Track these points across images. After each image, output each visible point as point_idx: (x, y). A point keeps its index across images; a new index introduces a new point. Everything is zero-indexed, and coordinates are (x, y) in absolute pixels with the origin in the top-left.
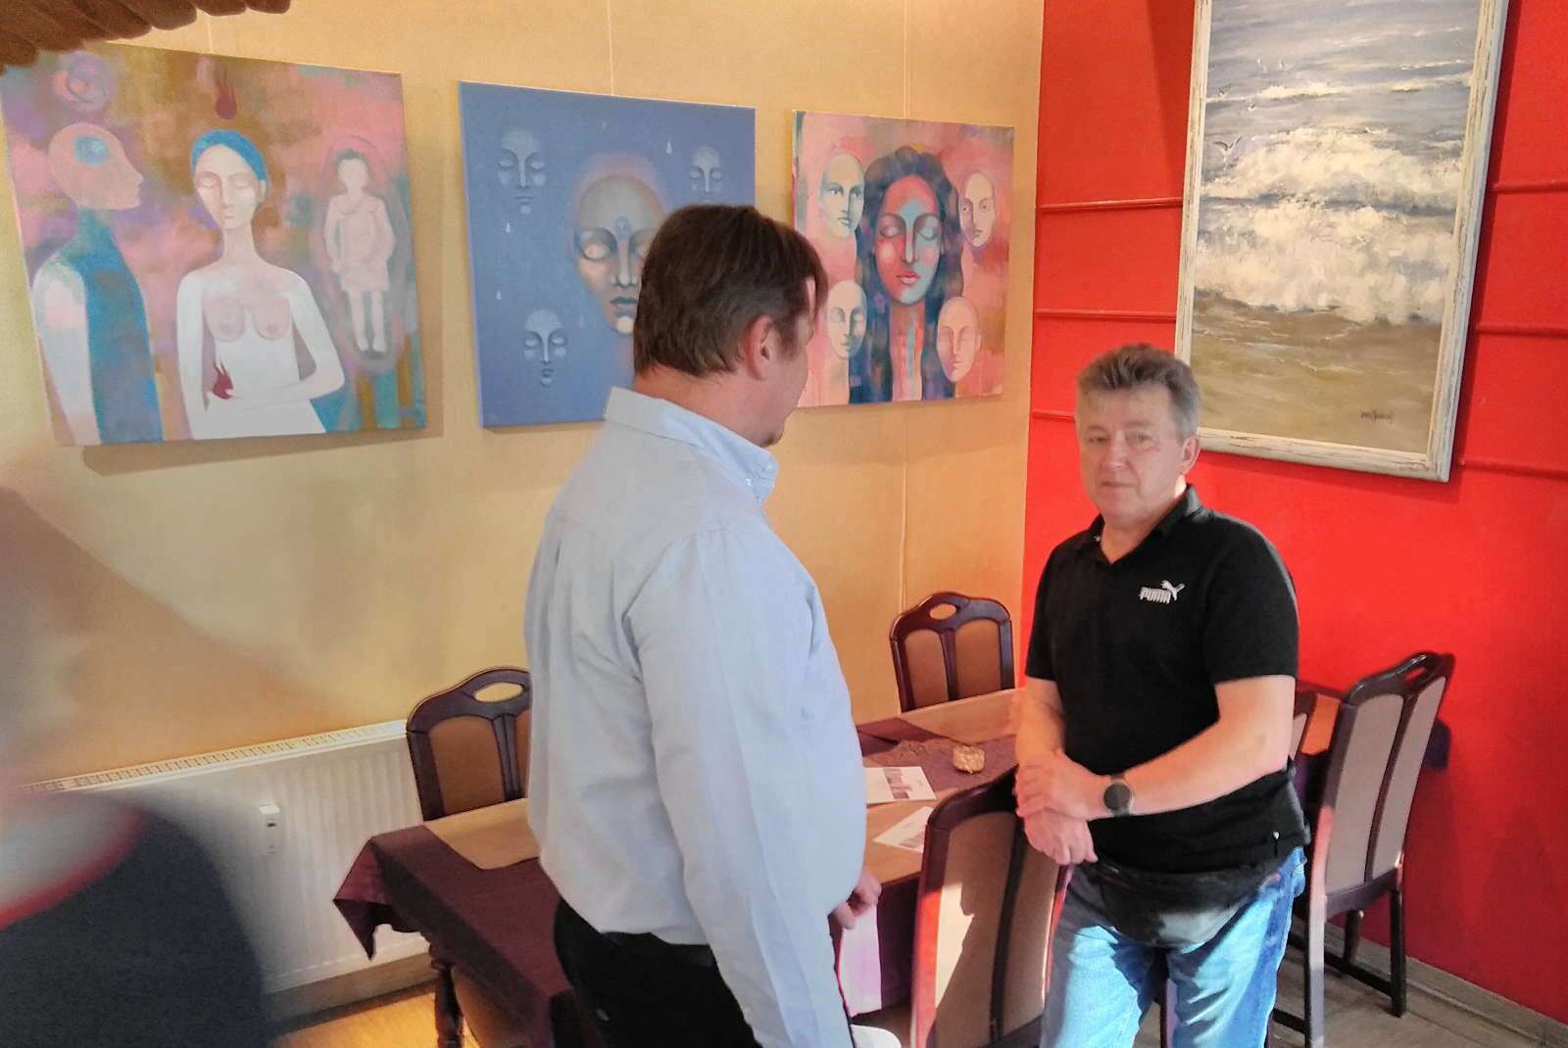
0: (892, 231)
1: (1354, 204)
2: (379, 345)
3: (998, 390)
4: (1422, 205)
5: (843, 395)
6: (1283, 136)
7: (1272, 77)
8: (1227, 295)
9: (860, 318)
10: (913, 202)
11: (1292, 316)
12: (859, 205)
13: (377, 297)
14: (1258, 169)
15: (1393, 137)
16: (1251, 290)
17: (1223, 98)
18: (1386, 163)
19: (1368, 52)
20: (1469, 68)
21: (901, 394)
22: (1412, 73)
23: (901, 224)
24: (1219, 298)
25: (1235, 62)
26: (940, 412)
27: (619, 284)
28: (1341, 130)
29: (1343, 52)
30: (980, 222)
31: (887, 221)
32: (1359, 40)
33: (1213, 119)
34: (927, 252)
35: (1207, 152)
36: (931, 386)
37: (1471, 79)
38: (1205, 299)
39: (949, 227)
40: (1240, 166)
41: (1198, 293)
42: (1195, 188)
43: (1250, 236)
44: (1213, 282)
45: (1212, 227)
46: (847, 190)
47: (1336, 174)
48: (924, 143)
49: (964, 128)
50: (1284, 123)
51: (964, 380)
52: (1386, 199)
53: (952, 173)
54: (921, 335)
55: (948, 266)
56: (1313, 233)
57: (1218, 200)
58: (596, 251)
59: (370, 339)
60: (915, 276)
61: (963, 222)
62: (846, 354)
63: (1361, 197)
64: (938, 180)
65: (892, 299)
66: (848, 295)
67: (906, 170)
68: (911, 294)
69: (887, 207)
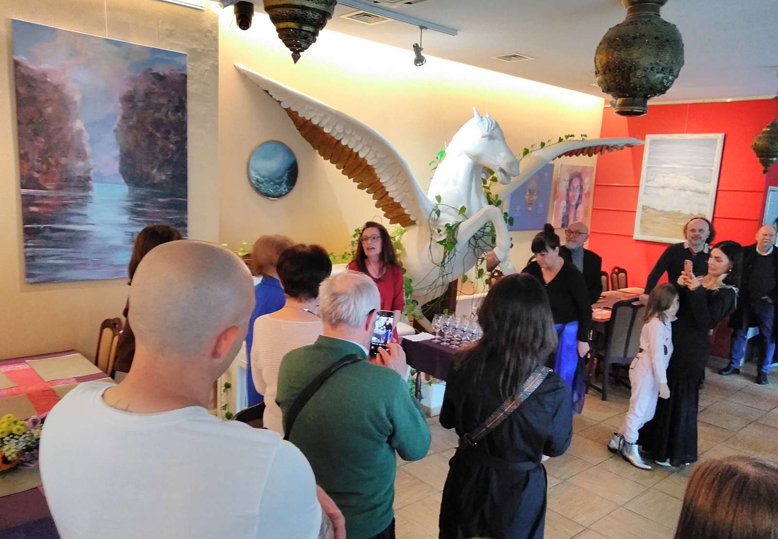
0: (572, 189)
1: (685, 190)
4: (702, 191)
5: (560, 225)
7: (665, 163)
8: (651, 207)
9: (565, 208)
10: (576, 184)
11: (668, 212)
12: (568, 184)
14: (660, 180)
15: (695, 178)
16: (658, 206)
17: (652, 166)
18: (693, 183)
19: (689, 161)
20: (713, 166)
22: (699, 166)
23: (574, 188)
24: (649, 207)
25: (655, 158)
27: (530, 200)
28: (682, 175)
29: (682, 160)
30: (586, 187)
31: (572, 187)
32: (686, 158)
33: (649, 169)
34: (577, 194)
35: (646, 176)
37: (713, 168)
38: (645, 208)
39: (581, 189)
41: (643, 206)
42: (643, 183)
43: (658, 195)
44: (648, 204)
45: (647, 192)
46: (566, 180)
47: (680, 184)
49: (586, 167)
53: (583, 177)
54: (574, 212)
55: (580, 197)
56: (674, 195)
58: (528, 193)
60: (575, 199)
61: (584, 187)
63: (687, 189)
64: (581, 178)
65: (570, 205)
66: (564, 203)
67: (577, 176)
68: (574, 203)
69: (572, 184)
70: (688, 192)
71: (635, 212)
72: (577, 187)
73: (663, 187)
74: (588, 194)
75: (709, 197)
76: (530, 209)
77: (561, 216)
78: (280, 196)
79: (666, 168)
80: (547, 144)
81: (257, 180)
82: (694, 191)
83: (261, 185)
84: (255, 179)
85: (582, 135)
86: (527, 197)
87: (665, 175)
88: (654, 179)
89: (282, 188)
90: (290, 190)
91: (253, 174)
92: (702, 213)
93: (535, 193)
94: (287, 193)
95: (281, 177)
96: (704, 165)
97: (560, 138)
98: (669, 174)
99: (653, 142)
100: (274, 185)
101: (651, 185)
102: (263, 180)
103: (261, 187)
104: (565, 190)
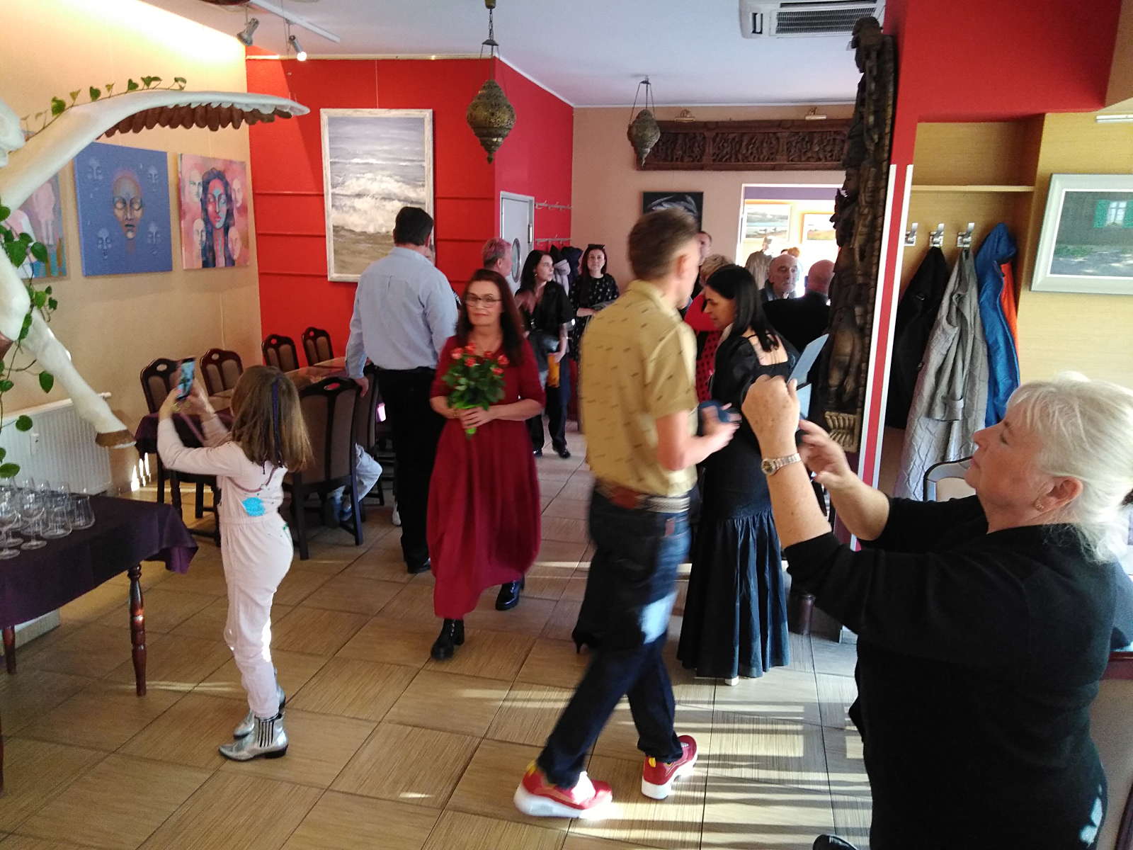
0: (212, 200)
2: (51, 242)
3: (248, 264)
4: (414, 200)
5: (200, 264)
6: (362, 175)
7: (355, 156)
8: (346, 228)
9: (204, 234)
10: (217, 189)
11: (373, 235)
12: (201, 190)
13: (50, 223)
14: (353, 185)
15: (402, 179)
16: (356, 226)
17: (337, 160)
18: (400, 187)
19: (390, 152)
20: (424, 161)
21: (219, 264)
22: (405, 160)
23: (214, 197)
24: (343, 228)
25: (341, 148)
26: (230, 271)
27: (127, 219)
28: (383, 176)
29: (380, 151)
30: (238, 197)
31: (209, 196)
32: (386, 148)
33: (333, 167)
34: (223, 209)
35: (332, 178)
36: (227, 261)
37: (425, 164)
38: (337, 229)
39: (229, 200)
40: (346, 184)
41: (334, 226)
42: (328, 190)
43: (354, 209)
44: (340, 223)
45: (337, 204)
46: (197, 183)
47: (383, 189)
48: (219, 167)
49: (231, 162)
50: (362, 171)
51: (238, 258)
52: (402, 198)
53: (228, 178)
54: (223, 241)
55: (229, 214)
56: (378, 208)
57: (338, 195)
58: (119, 205)
59: (48, 238)
60: (219, 217)
61: (233, 197)
62: (200, 248)
63: (394, 198)
64: (224, 181)
65: (213, 227)
66: (199, 225)
67: (215, 176)
68: (219, 225)
69: (210, 190)
71: (325, 235)
72: (220, 197)
74: (243, 209)
76: (130, 235)
77: (198, 248)
80: (104, 93)
85: (176, 80)
87: (358, 175)
88: (343, 183)
93: (136, 207)
96: (411, 158)
97: (130, 81)
98: (364, 174)
101: (341, 192)
104: (197, 200)
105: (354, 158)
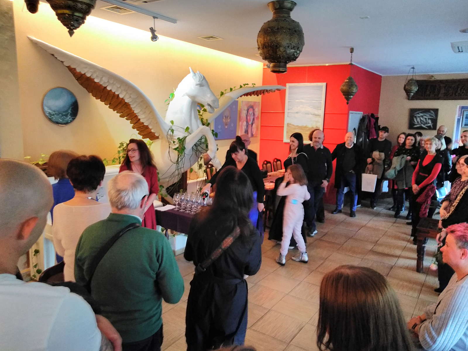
0: (249, 115)
1: (308, 114)
4: (317, 115)
8: (292, 124)
9: (246, 126)
10: (251, 112)
11: (301, 127)
12: (246, 112)
14: (295, 109)
15: (313, 107)
17: (290, 101)
18: (312, 110)
20: (322, 101)
22: (314, 101)
23: (250, 114)
25: (292, 97)
27: (226, 122)
28: (306, 106)
30: (257, 114)
31: (248, 114)
32: (308, 96)
34: (252, 118)
35: (288, 107)
36: (251, 135)
39: (254, 115)
41: (287, 124)
42: (286, 111)
43: (295, 117)
44: (289, 122)
45: (289, 116)
46: (246, 110)
47: (306, 111)
51: (254, 134)
53: (254, 108)
55: (254, 119)
56: (303, 117)
58: (224, 118)
60: (250, 121)
65: (249, 124)
66: (245, 123)
67: (251, 107)
68: (250, 123)
69: (249, 112)
70: (310, 116)
71: (283, 127)
72: (251, 114)
73: (297, 113)
74: (258, 118)
75: (320, 117)
76: (226, 127)
77: (244, 131)
78: (67, 123)
79: (298, 102)
80: (233, 89)
81: (50, 113)
82: (313, 114)
83: (52, 116)
84: (48, 112)
85: (253, 84)
86: (224, 120)
87: (297, 106)
88: (292, 109)
89: (68, 118)
90: (74, 119)
91: (46, 109)
92: (318, 126)
93: (229, 118)
94: (71, 121)
95: (67, 111)
96: (317, 100)
97: (241, 86)
98: (299, 105)
99: (290, 87)
100: (62, 116)
101: (291, 112)
102: (54, 113)
103: (52, 118)
104: (245, 116)
105: (297, 100)
